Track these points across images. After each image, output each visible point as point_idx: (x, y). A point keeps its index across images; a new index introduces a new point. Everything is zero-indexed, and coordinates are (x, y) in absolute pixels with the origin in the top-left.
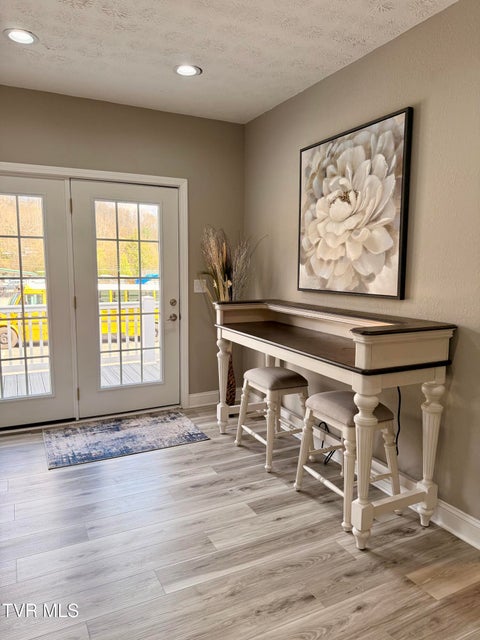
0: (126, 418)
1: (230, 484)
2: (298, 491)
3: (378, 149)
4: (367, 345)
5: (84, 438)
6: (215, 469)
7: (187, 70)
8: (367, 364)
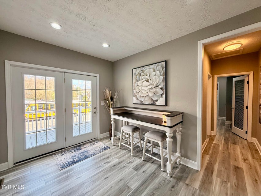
0: (82, 145)
1: (124, 163)
2: (144, 161)
3: (157, 70)
4: (171, 120)
5: (70, 155)
6: (117, 158)
7: (105, 45)
8: (171, 125)
